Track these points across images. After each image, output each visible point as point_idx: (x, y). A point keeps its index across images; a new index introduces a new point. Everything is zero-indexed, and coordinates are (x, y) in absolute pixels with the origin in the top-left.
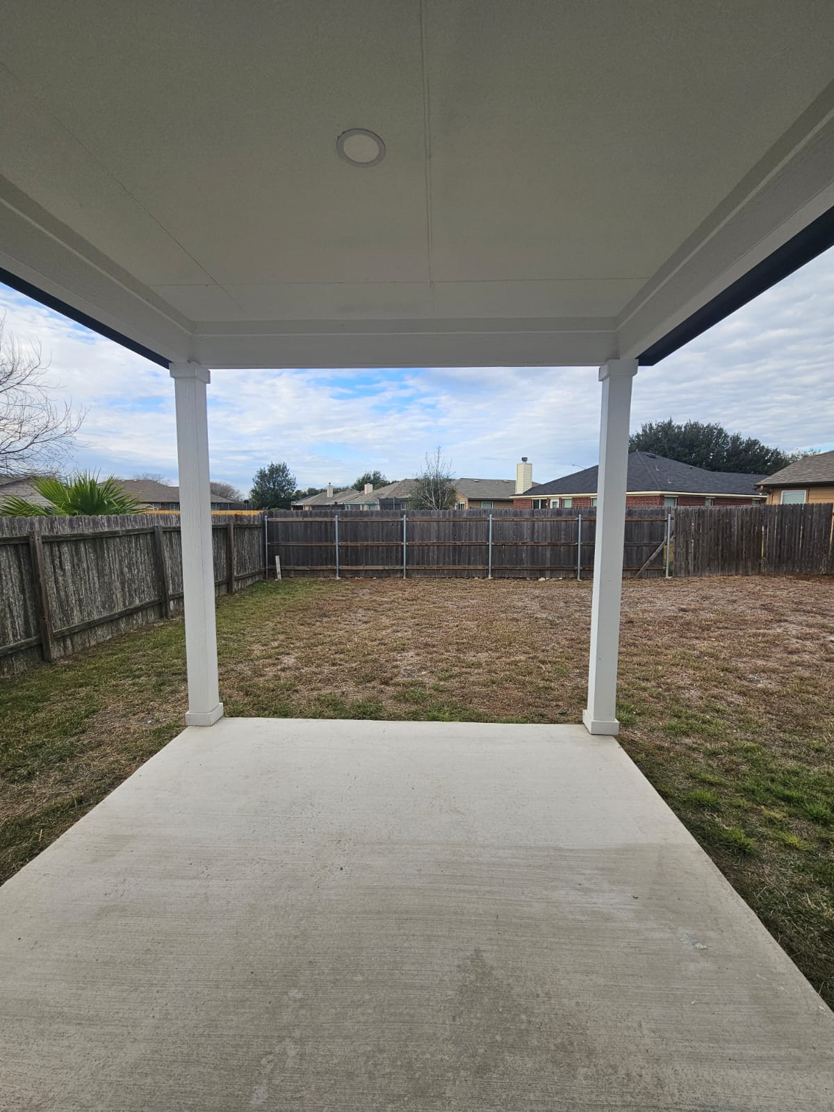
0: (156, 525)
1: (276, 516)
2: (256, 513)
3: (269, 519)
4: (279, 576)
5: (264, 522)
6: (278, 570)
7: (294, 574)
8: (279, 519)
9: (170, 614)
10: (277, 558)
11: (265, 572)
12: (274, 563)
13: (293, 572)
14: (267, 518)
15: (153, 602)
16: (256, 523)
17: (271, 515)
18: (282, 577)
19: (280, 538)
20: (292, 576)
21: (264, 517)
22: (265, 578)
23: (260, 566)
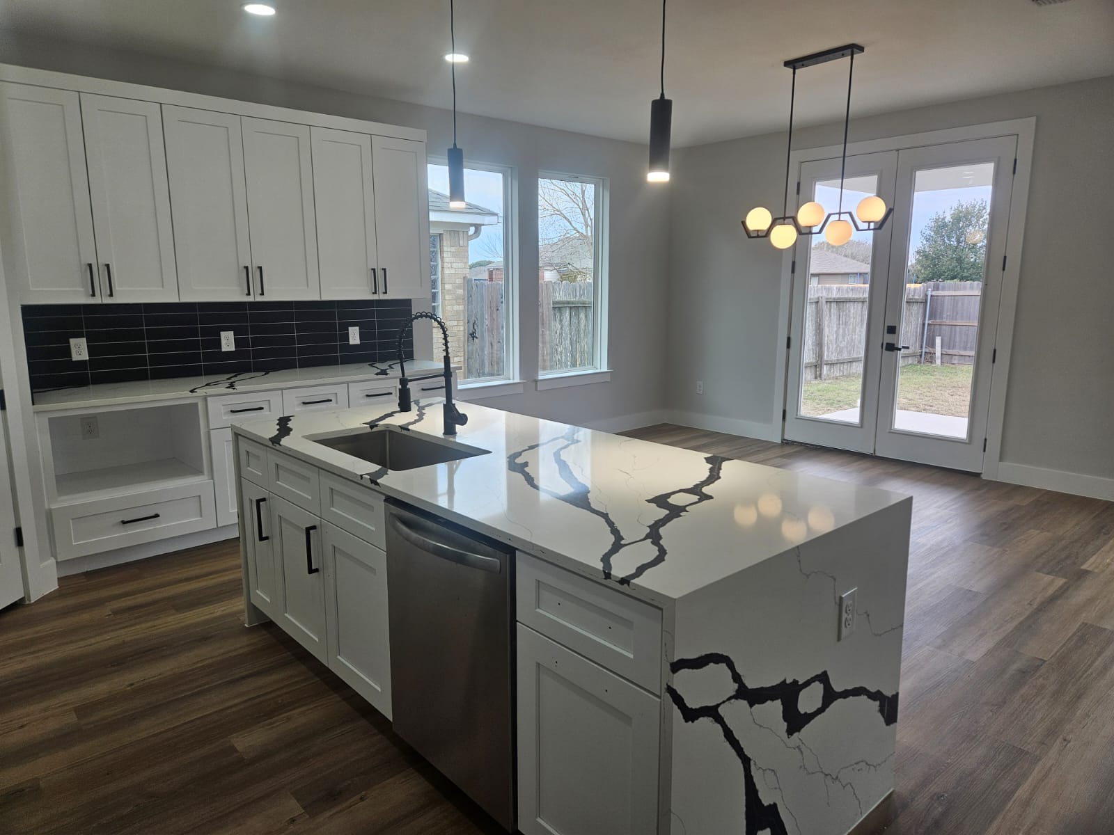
0: (821, 295)
1: (943, 289)
2: (918, 286)
3: (934, 293)
4: (938, 361)
5: (927, 296)
6: (938, 354)
7: (959, 360)
8: (946, 293)
9: (823, 376)
10: (938, 340)
11: (921, 356)
12: (932, 344)
13: (957, 357)
14: (932, 291)
15: (811, 363)
16: (916, 297)
17: (936, 288)
18: (942, 363)
19: (945, 316)
20: (955, 362)
21: (927, 290)
22: (919, 362)
23: (915, 347)
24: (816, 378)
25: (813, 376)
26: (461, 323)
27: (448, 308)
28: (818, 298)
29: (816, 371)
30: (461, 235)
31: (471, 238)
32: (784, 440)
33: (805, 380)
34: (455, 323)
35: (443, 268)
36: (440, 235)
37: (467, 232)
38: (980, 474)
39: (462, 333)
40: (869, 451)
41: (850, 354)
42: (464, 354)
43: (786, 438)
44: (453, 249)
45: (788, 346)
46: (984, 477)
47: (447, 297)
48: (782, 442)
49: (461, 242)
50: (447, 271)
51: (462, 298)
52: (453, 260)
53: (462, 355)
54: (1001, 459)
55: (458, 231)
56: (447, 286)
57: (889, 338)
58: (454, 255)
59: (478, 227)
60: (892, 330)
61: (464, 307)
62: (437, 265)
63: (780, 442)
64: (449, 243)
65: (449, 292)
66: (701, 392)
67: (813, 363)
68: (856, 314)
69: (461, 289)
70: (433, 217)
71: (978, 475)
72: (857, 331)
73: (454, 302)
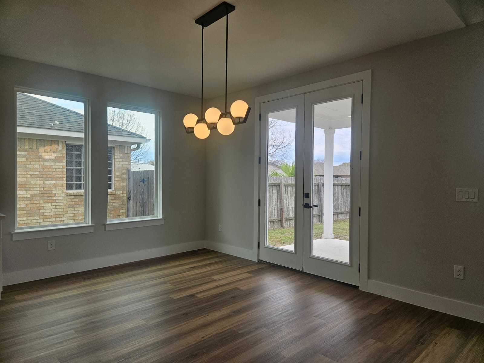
24: (319, 222)
25: (318, 221)
26: (125, 192)
27: (117, 184)
28: (319, 183)
29: (319, 219)
30: (126, 148)
31: (134, 150)
32: (259, 260)
33: (314, 223)
34: (121, 192)
35: (115, 164)
36: (114, 147)
37: (130, 147)
38: (358, 287)
39: (125, 198)
40: (300, 269)
41: (337, 210)
42: (126, 209)
43: (260, 259)
44: (121, 155)
45: (259, 205)
46: (360, 289)
47: (116, 179)
48: (258, 261)
49: (126, 151)
50: (116, 166)
51: (126, 179)
52: (121, 160)
53: (125, 209)
54: (369, 278)
55: (125, 146)
56: (117, 173)
57: (306, 201)
58: (122, 158)
59: (139, 144)
60: (307, 196)
61: (127, 184)
62: (112, 162)
63: (257, 261)
64: (118, 152)
65: (118, 176)
66: (221, 231)
67: (318, 214)
68: (339, 191)
69: (125, 175)
70: (110, 138)
71: (356, 287)
72: (340, 199)
73: (121, 181)
